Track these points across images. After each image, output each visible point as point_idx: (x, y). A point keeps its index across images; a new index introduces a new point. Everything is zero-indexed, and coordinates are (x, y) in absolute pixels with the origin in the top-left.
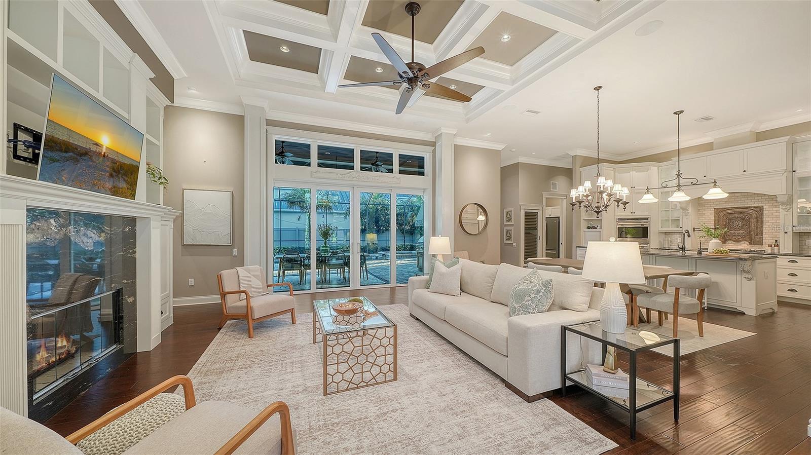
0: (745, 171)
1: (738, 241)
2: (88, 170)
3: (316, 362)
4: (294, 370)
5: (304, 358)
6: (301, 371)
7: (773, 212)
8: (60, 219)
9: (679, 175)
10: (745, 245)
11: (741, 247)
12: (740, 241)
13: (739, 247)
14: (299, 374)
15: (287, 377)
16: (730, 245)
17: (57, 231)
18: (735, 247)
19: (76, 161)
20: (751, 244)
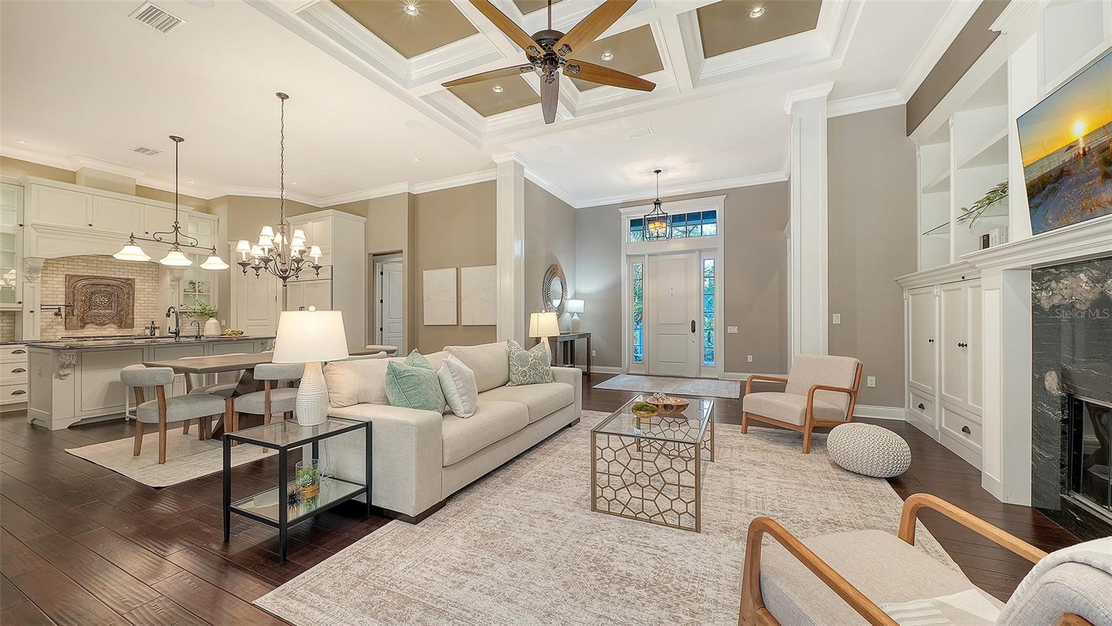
0: (147, 233)
1: (102, 324)
2: (1070, 194)
3: (709, 493)
4: (743, 493)
5: (727, 506)
6: (734, 489)
7: (144, 287)
8: (1094, 272)
9: (176, 229)
10: (111, 329)
11: (106, 332)
12: (107, 324)
13: (103, 332)
14: (737, 486)
15: (753, 487)
16: (90, 331)
17: (1088, 288)
18: (96, 333)
19: (1054, 190)
20: (121, 327)
